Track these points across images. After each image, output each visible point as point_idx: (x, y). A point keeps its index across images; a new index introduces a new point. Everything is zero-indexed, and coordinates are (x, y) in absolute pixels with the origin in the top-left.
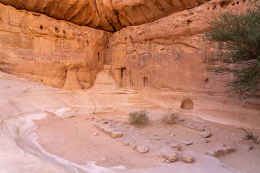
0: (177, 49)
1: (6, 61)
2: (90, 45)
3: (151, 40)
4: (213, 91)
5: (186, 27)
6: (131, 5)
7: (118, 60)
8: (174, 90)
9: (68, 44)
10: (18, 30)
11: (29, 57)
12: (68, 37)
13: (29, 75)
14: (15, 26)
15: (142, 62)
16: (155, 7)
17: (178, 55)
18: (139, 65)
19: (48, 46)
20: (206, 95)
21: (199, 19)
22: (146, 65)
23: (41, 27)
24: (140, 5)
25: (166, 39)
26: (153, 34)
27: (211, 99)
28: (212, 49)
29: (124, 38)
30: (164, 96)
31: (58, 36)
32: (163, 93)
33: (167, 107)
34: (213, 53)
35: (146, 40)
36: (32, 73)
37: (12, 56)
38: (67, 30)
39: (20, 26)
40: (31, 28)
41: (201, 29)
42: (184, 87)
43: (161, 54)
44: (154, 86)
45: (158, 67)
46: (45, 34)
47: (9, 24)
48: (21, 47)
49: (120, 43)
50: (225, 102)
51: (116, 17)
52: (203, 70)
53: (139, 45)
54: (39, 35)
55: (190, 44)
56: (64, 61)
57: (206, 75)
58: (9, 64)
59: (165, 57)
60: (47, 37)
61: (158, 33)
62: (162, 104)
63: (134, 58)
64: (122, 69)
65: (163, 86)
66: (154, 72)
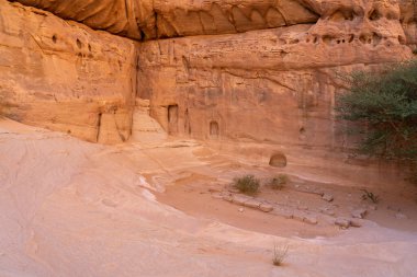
0: (261, 86)
1: (12, 101)
2: (123, 68)
3: (222, 68)
4: (311, 143)
5: (278, 60)
6: (186, 7)
7: (164, 92)
8: (260, 142)
9: (95, 66)
10: (18, 42)
11: (45, 93)
12: (95, 55)
13: (50, 124)
14: (13, 35)
15: (206, 99)
16: (222, 17)
17: (264, 94)
18: (202, 103)
19: (66, 72)
20: (300, 148)
21: (296, 53)
22: (214, 105)
23: (54, 38)
24: (199, 11)
25: (247, 70)
26: (227, 61)
27: (308, 154)
28: (310, 93)
29: (172, 57)
30: (244, 149)
31: (80, 54)
32: (243, 146)
33: (250, 165)
34: (311, 97)
35: (214, 67)
36: (53, 121)
37: (20, 93)
38: (92, 43)
39: (21, 35)
40: (38, 39)
41: (299, 65)
42: (273, 138)
43: (238, 91)
44: (228, 136)
45: (234, 108)
46: (61, 51)
47: (4, 32)
48: (26, 74)
49: (164, 65)
50: (326, 157)
51: (153, 20)
52: (297, 117)
53: (201, 72)
54: (51, 52)
55: (282, 82)
56: (97, 98)
57: (301, 123)
58: (17, 106)
59: (244, 95)
60: (63, 55)
61: (235, 60)
62: (242, 160)
63: (191, 90)
64: (170, 107)
65: (243, 136)
66: (229, 115)
